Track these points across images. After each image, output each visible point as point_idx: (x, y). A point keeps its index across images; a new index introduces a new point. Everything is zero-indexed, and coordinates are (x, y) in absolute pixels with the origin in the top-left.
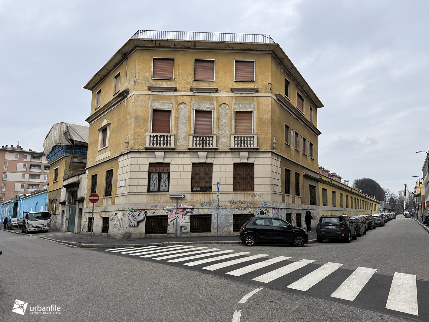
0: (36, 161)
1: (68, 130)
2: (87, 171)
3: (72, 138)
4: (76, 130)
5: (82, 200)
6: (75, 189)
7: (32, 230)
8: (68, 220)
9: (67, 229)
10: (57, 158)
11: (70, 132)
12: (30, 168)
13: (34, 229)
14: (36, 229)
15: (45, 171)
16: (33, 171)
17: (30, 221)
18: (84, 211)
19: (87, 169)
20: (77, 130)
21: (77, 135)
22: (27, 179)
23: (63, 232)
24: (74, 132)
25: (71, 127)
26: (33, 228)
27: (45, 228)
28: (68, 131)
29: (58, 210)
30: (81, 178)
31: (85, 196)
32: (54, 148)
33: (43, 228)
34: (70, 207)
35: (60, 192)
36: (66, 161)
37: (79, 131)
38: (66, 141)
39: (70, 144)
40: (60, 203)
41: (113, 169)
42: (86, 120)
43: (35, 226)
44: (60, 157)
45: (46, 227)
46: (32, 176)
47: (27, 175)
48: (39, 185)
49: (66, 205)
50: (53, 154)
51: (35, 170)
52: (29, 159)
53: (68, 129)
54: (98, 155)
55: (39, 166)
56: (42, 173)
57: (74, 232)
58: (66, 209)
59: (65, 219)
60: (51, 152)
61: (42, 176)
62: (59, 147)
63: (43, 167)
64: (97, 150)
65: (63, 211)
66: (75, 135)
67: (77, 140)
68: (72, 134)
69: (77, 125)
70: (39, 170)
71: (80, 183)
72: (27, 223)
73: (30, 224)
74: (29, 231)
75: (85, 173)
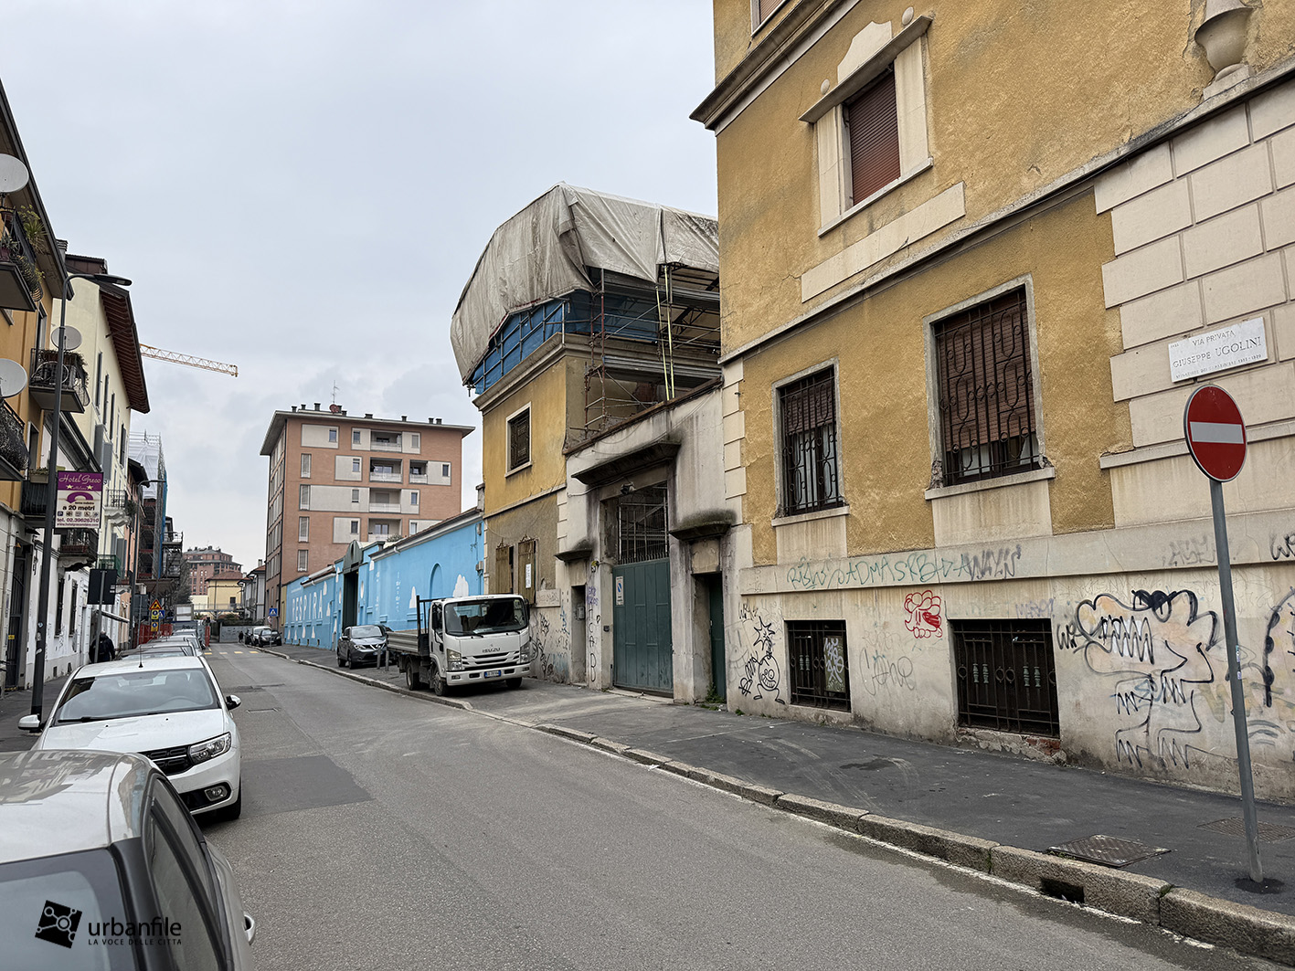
0: (386, 449)
1: (574, 224)
2: (733, 375)
3: (593, 258)
4: (605, 220)
5: (715, 529)
6: (651, 479)
7: (464, 677)
8: (611, 633)
9: (608, 674)
10: (523, 367)
11: (583, 231)
12: (372, 470)
13: (472, 676)
14: (477, 675)
15: (413, 480)
16: (379, 479)
17: (453, 638)
18: (736, 586)
19: (728, 363)
20: (610, 220)
21: (609, 243)
22: (366, 505)
23: (594, 690)
24: (599, 233)
25: (584, 210)
26: (467, 669)
27: (512, 671)
28: (575, 229)
29: (551, 586)
30: (690, 418)
31: (737, 506)
32: (498, 337)
33: (506, 672)
34: (615, 573)
35: (554, 509)
36: (568, 368)
37: (617, 229)
38: (570, 272)
39: (585, 287)
40: (561, 556)
41: (1023, 287)
42: (696, 116)
43: (472, 662)
44: (535, 358)
45: (514, 664)
46: (380, 494)
47: (364, 493)
48: (398, 521)
49: (597, 564)
50: (496, 358)
51: (384, 477)
52: (365, 442)
53: (573, 219)
54: (820, 257)
55: (394, 464)
56: (405, 484)
57: (671, 696)
58: (598, 581)
59: (595, 630)
60: (486, 357)
61: (406, 495)
62: (523, 324)
63: (406, 466)
64: (810, 232)
65: (580, 592)
66: (604, 244)
67: (613, 269)
68: (590, 243)
69: (605, 199)
70: (394, 475)
71: (683, 448)
72: (441, 648)
73: (456, 654)
74: (451, 682)
75: (718, 384)
